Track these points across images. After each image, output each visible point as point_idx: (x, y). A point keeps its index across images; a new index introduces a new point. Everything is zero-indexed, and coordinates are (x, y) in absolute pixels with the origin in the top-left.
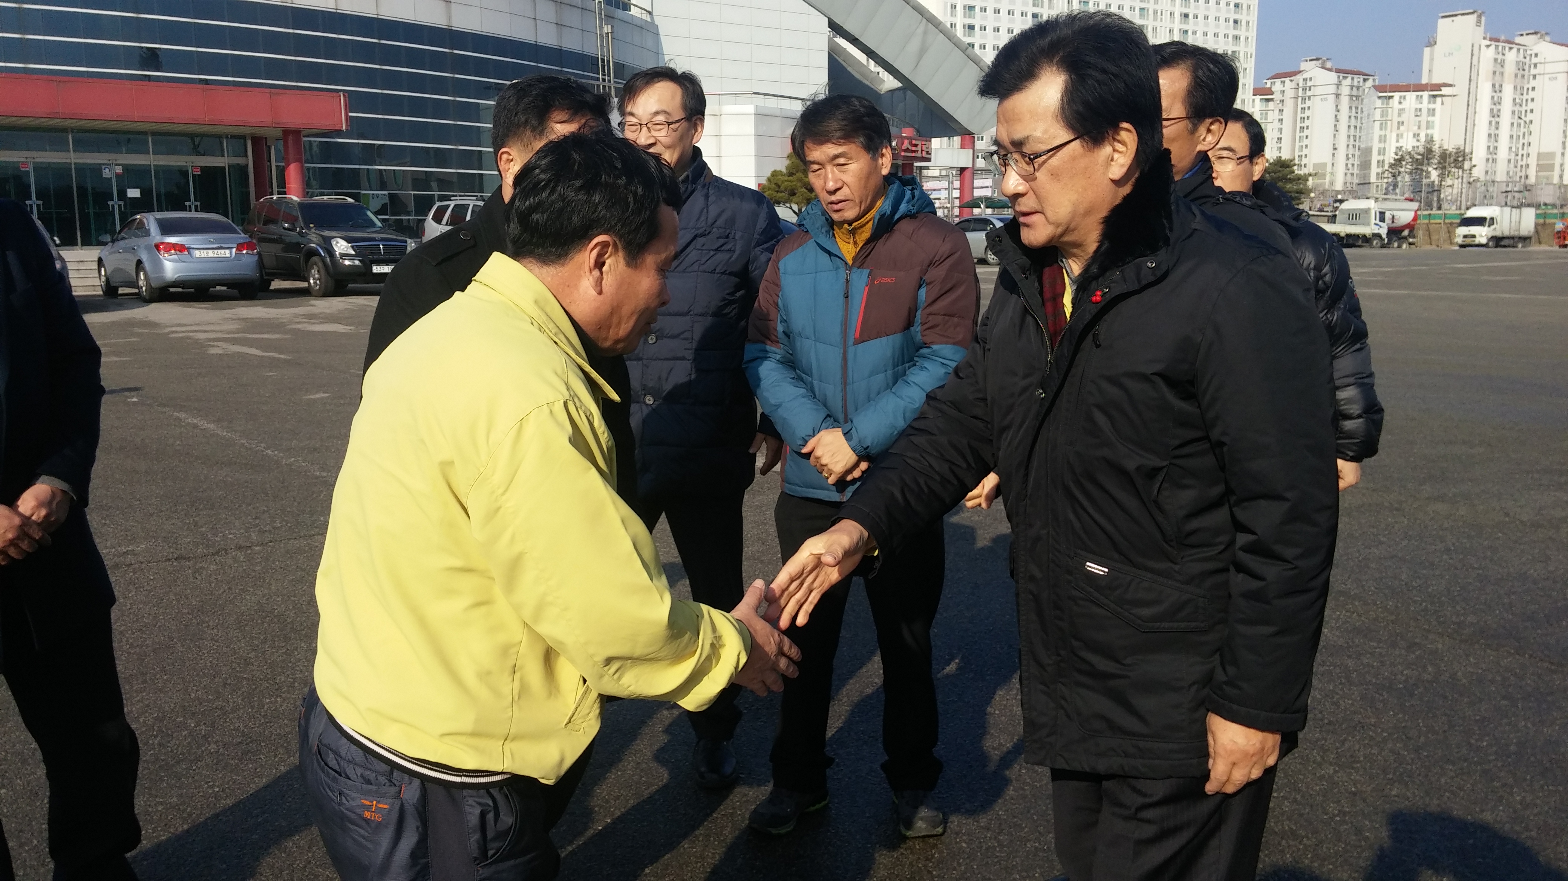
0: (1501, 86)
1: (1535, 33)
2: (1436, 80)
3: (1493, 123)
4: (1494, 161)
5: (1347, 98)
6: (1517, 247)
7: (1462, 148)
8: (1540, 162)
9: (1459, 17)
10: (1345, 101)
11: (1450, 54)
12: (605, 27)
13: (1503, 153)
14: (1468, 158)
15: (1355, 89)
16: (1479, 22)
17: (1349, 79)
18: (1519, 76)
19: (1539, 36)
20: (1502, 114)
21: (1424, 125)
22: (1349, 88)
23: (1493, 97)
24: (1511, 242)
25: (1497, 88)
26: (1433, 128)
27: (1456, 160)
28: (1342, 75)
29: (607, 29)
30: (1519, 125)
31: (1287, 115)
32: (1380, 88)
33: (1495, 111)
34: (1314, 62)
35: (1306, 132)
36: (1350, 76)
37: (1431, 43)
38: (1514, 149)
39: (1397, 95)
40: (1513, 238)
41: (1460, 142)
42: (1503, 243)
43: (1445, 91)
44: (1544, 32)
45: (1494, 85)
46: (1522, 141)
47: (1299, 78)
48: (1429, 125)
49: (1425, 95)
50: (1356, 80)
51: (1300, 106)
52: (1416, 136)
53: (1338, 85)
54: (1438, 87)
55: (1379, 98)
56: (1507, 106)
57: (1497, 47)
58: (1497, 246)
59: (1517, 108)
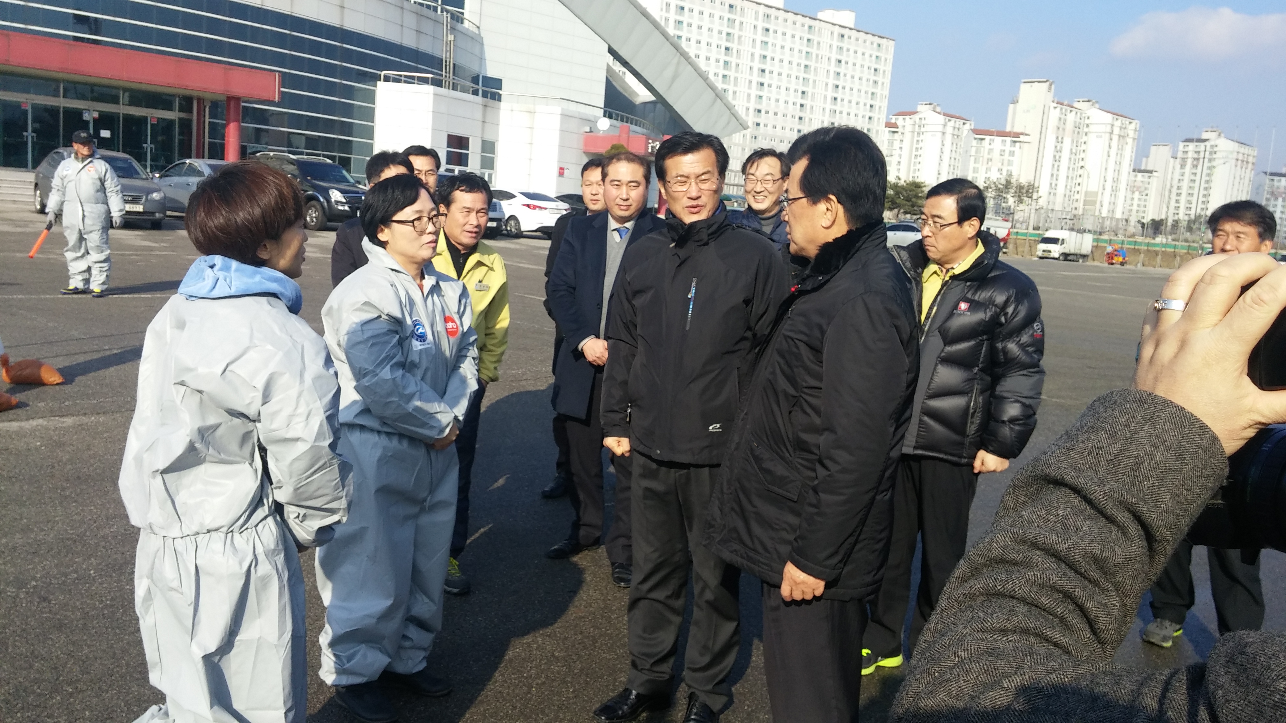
0: (1062, 138)
1: (1089, 101)
2: (1017, 130)
3: (1056, 166)
4: (1055, 194)
5: (951, 136)
6: (1078, 261)
7: (1032, 183)
8: (1087, 199)
9: (1036, 83)
10: (948, 137)
11: (1028, 111)
12: (449, 35)
13: (1061, 190)
14: (1035, 190)
15: (956, 130)
16: (1050, 88)
17: (952, 122)
18: (1076, 132)
19: (1091, 103)
20: (1062, 159)
21: (1006, 163)
22: (952, 129)
23: (1056, 147)
24: (1075, 258)
25: (1059, 140)
26: (1012, 165)
27: (1027, 192)
28: (948, 118)
29: (451, 38)
30: (1073, 169)
31: (906, 145)
32: (976, 131)
33: (1057, 158)
34: (928, 106)
35: (919, 159)
36: (953, 120)
37: (1015, 102)
38: (1068, 187)
39: (988, 138)
40: (1076, 255)
41: (1031, 178)
42: (1069, 258)
43: (1022, 138)
44: (1094, 101)
45: (1057, 138)
46: (1074, 181)
47: (916, 117)
48: (1010, 163)
49: (1009, 139)
50: (957, 123)
51: (916, 138)
52: (1000, 170)
53: (945, 126)
54: (1017, 135)
55: (975, 139)
56: (1065, 155)
57: (1061, 109)
58: (1066, 260)
59: (1073, 156)
